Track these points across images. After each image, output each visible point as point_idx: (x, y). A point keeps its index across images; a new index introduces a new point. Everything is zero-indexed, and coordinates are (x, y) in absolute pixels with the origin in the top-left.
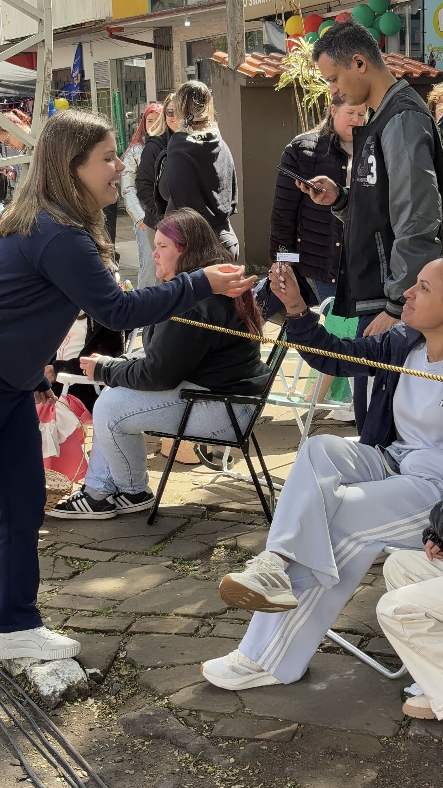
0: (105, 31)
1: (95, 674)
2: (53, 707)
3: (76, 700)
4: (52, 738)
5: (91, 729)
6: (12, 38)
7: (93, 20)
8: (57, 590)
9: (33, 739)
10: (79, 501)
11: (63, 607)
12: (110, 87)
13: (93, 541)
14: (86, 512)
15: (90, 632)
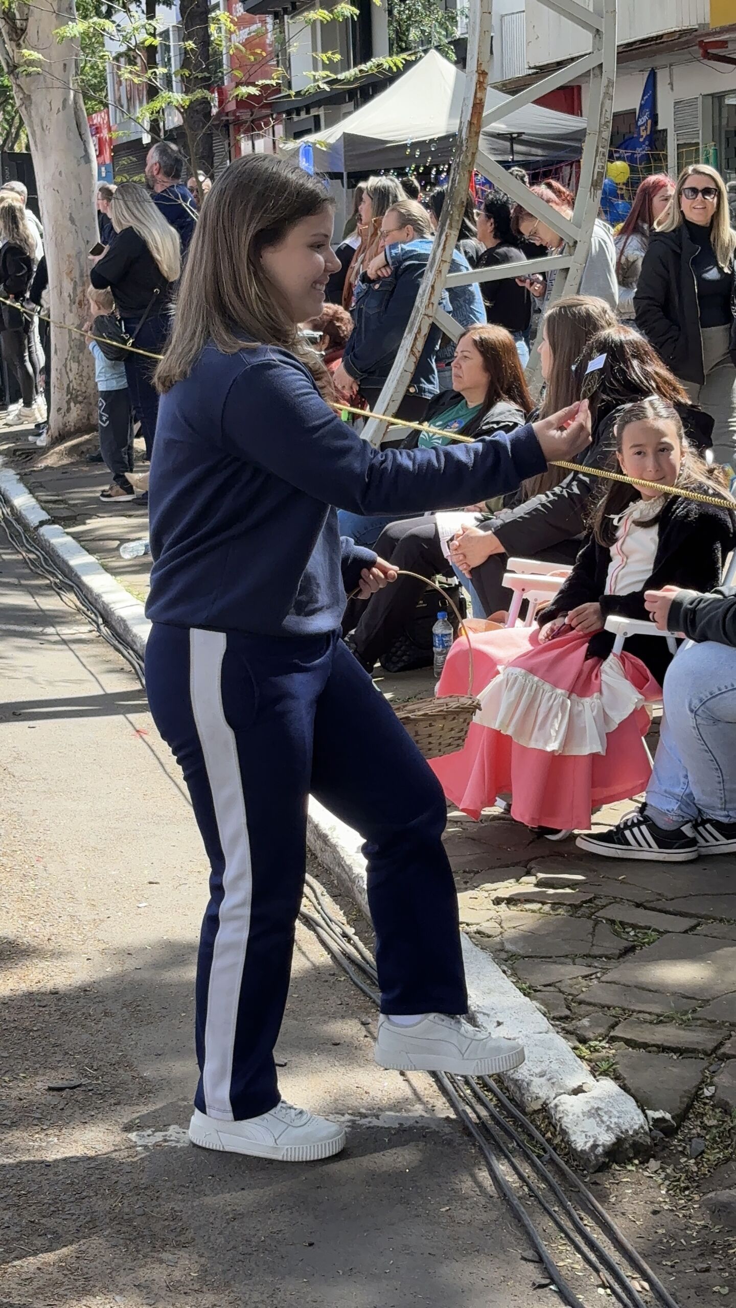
0: (697, 47)
1: (663, 1120)
2: (591, 1171)
3: (630, 1161)
4: (590, 1220)
5: (655, 1212)
6: (541, 64)
7: (677, 29)
8: (599, 975)
9: (558, 1219)
10: (635, 830)
11: (608, 1003)
12: (700, 141)
13: (658, 897)
14: (647, 848)
15: (655, 1049)
